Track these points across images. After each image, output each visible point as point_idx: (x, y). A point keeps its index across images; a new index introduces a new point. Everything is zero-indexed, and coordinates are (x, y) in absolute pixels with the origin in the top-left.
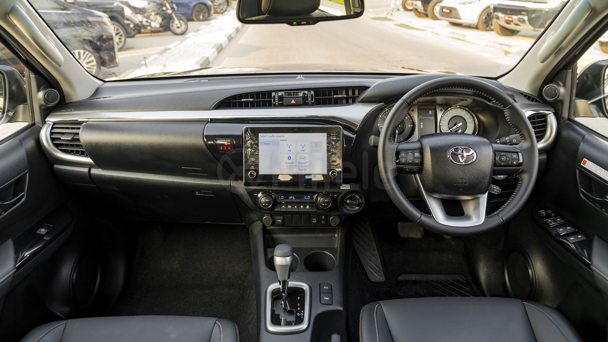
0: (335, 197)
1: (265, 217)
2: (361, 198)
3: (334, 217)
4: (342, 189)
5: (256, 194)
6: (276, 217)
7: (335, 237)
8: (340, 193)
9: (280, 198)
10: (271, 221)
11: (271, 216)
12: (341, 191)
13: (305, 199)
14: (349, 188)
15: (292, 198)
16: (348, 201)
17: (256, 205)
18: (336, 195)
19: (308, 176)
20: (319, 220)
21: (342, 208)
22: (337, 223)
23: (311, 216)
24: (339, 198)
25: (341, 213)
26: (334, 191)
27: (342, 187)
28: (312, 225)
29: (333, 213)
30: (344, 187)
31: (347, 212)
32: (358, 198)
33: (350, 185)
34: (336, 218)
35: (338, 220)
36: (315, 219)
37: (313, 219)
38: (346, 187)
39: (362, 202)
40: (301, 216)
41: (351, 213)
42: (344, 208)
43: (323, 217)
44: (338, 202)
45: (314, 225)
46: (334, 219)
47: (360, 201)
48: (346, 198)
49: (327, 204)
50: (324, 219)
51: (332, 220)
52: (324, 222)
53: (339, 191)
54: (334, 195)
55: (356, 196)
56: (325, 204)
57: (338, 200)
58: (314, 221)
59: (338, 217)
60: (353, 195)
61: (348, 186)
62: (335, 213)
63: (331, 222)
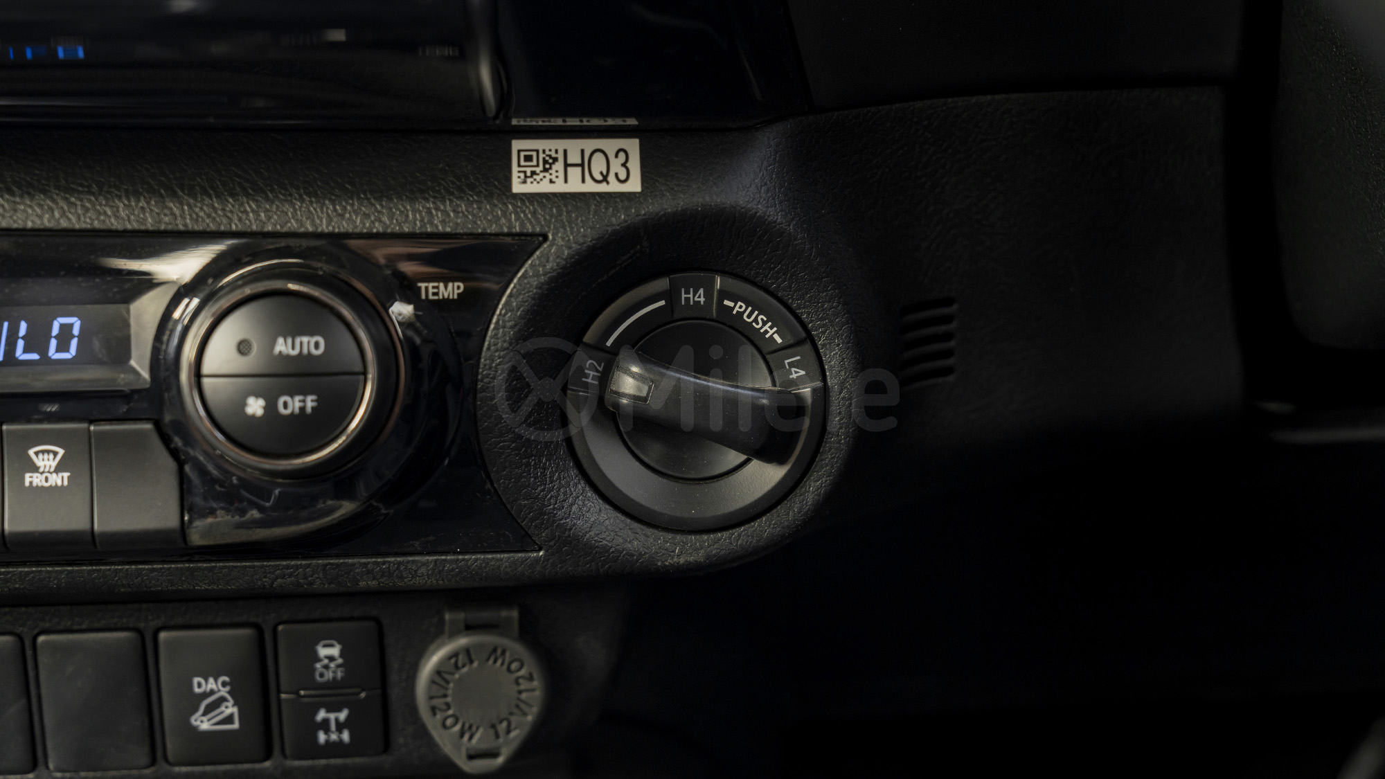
0: (444, 304)
2: (804, 339)
4: (531, 188)
8: (512, 249)
12: (515, 222)
14: (634, 185)
18: (451, 290)
20: (279, 692)
21: (551, 490)
22: (515, 729)
23: (163, 635)
24: (492, 326)
25: (541, 553)
26: (419, 228)
27: (529, 174)
28: (184, 769)
29: (429, 554)
30: (557, 171)
31: (621, 540)
32: (766, 332)
33: (636, 141)
34: (499, 652)
35: (531, 678)
36: (216, 681)
37: (196, 680)
38: (584, 165)
39: (818, 384)
40: (29, 653)
41: (682, 561)
42: (582, 482)
43: (323, 652)
44: (480, 385)
45: (208, 768)
46: (475, 664)
47: (794, 376)
48: (609, 343)
49: (304, 401)
50: (334, 678)
51: (437, 679)
52: (343, 715)
53: (493, 229)
54: (423, 285)
55: (731, 304)
56: (285, 405)
57: (489, 349)
58: (209, 720)
59: (516, 648)
60: (687, 292)
61: (622, 155)
62: (458, 560)
63: (434, 710)
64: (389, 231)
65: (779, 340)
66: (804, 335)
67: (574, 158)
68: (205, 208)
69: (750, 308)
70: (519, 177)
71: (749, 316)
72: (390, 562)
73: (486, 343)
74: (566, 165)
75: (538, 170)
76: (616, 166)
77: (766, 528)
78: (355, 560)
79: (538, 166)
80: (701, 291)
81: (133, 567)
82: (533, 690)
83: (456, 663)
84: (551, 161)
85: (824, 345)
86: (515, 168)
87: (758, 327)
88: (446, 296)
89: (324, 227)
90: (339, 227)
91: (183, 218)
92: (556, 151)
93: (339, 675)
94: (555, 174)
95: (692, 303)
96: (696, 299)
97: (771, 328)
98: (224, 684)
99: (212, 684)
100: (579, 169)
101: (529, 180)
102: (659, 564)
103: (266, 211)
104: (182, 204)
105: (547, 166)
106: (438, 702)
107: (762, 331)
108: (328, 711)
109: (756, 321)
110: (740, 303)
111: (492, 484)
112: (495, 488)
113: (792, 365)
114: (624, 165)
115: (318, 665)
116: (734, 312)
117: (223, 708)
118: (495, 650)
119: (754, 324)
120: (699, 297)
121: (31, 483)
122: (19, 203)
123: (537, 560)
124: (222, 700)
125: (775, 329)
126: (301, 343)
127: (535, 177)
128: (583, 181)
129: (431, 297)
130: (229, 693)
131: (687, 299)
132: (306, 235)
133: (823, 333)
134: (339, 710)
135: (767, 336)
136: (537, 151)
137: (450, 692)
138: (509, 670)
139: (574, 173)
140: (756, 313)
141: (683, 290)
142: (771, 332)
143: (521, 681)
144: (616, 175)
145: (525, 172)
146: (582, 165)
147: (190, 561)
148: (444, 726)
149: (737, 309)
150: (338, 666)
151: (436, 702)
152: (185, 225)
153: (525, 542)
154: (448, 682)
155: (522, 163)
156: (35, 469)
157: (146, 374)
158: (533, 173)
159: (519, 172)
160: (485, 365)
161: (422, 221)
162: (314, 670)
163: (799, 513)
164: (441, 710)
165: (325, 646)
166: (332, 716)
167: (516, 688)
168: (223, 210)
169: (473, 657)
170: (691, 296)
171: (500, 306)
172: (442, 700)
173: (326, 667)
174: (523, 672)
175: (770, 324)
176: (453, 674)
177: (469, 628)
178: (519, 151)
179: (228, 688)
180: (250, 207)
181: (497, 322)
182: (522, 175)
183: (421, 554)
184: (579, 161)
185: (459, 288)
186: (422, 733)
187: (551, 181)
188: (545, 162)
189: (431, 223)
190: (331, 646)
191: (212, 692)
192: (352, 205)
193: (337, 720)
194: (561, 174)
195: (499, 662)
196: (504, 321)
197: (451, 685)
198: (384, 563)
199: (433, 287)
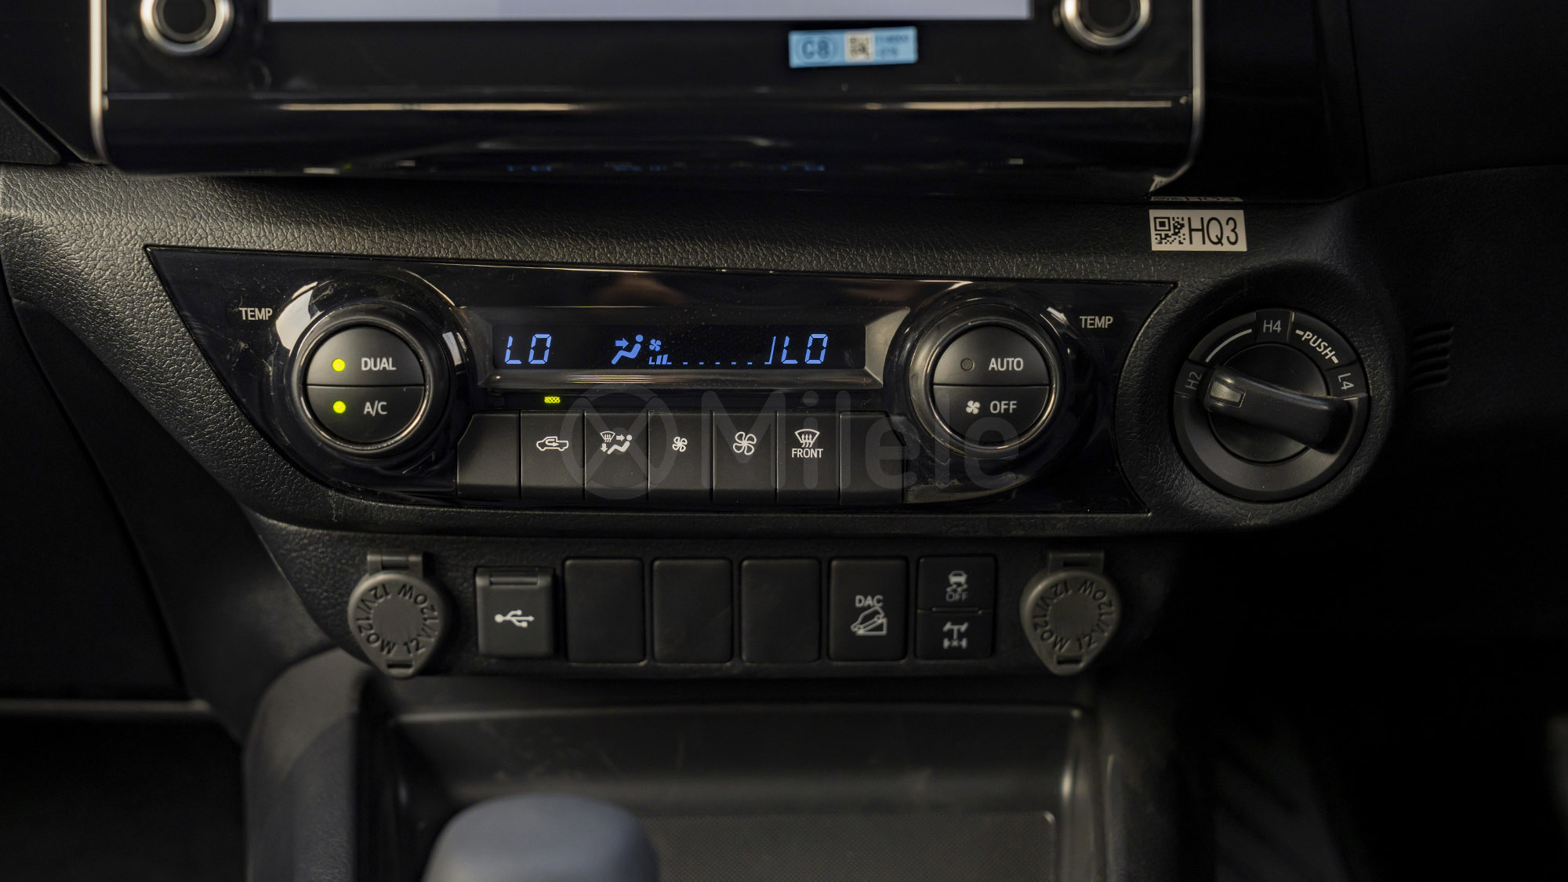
0: (1098, 331)
1: (366, 583)
2: (1354, 362)
3: (1062, 575)
4: (1165, 247)
5: (264, 314)
6: (480, 582)
7: (1053, 802)
8: (1151, 293)
9: (520, 351)
10: (435, 622)
11: (431, 570)
12: (1154, 273)
13: (777, 363)
14: (1242, 246)
15: (646, 352)
16: (1224, 391)
17: (267, 435)
18: (1104, 322)
19: (816, 37)
20: (916, 609)
21: (1161, 468)
22: (1094, 642)
23: (834, 563)
24: (1133, 349)
25: (1149, 515)
26: (1084, 276)
27: (1163, 237)
28: (840, 664)
29: (1066, 512)
30: (1184, 235)
31: (1208, 507)
32: (1327, 354)
33: (1242, 212)
34: (1088, 584)
35: (1110, 604)
36: (873, 598)
37: (858, 597)
38: (1204, 230)
39: (1364, 395)
40: (736, 573)
41: (1252, 523)
42: (1182, 463)
43: (953, 579)
44: (1120, 391)
45: (859, 664)
46: (1070, 592)
47: (1345, 388)
48: (1207, 360)
49: (1008, 404)
50: (960, 599)
51: (1040, 603)
52: (963, 628)
53: (1138, 277)
54: (1083, 318)
55: (1301, 333)
56: (995, 407)
57: (1129, 365)
58: (865, 627)
59: (1104, 582)
60: (1268, 323)
61: (1231, 222)
62: (1087, 517)
63: (1036, 626)
64: (1062, 277)
65: (1336, 361)
66: (1354, 357)
67: (1196, 225)
68: (929, 258)
69: (1316, 337)
70: (1156, 239)
71: (1314, 343)
72: (1038, 518)
73: (1127, 361)
74: (1191, 230)
75: (1170, 233)
76: (1227, 232)
77: (1316, 501)
78: (1011, 516)
79: (1169, 230)
80: (1279, 322)
81: (850, 516)
82: (1111, 613)
83: (1056, 592)
84: (1179, 226)
85: (1369, 366)
86: (1153, 232)
87: (1320, 350)
88: (1099, 326)
89: (1014, 273)
90: (1025, 275)
91: (913, 265)
92: (1183, 219)
93: (964, 597)
94: (1182, 237)
95: (1271, 331)
96: (1274, 328)
97: (1331, 351)
98: (879, 601)
99: (869, 601)
100: (1201, 233)
101: (1164, 241)
102: (1235, 525)
103: (973, 261)
104: (912, 255)
105: (1177, 230)
106: (1039, 620)
107: (1323, 353)
108: (954, 624)
109: (1319, 346)
110: (1308, 333)
111: (1120, 464)
112: (1121, 466)
113: (1343, 379)
114: (1233, 230)
115: (949, 589)
116: (1303, 339)
117: (875, 619)
118: (1085, 583)
119: (1317, 348)
120: (1277, 327)
121: (796, 455)
122: (794, 252)
123: (1146, 519)
124: (876, 613)
125: (1334, 353)
126: (1008, 362)
127: (1168, 239)
128: (1204, 243)
129: (1089, 327)
130: (882, 608)
131: (1268, 328)
132: (1002, 280)
133: (1369, 356)
134: (962, 624)
135: (1327, 358)
136: (1169, 218)
137: (1049, 613)
138: (1094, 597)
139: (1197, 236)
140: (1320, 340)
141: (1265, 321)
142: (1330, 354)
143: (1102, 606)
144: (1228, 238)
145: (1161, 235)
146: (1202, 230)
147: (891, 513)
148: (1042, 638)
149: (1305, 337)
150: (963, 591)
151: (1038, 620)
152: (914, 270)
153: (1138, 506)
154: (1048, 606)
155: (1158, 228)
156: (799, 445)
157: (880, 379)
158: (1167, 236)
159: (1156, 234)
160: (1125, 377)
161: (1085, 270)
162: (946, 592)
163: (1342, 490)
164: (1042, 626)
165: (956, 575)
166: (956, 628)
167: (1098, 612)
168: (942, 260)
169: (1069, 588)
170: (1271, 326)
171: (1140, 335)
172: (1043, 619)
173: (955, 591)
174: (1105, 599)
175: (1330, 348)
176: (1053, 599)
177: (1067, 565)
178: (1155, 218)
179: (880, 604)
180: (961, 257)
181: (1137, 346)
182: (1158, 237)
183: (1060, 512)
184: (1200, 227)
185: (1109, 320)
186: (1023, 642)
187: (1180, 243)
188: (1175, 227)
189: (1093, 273)
190: (960, 575)
191: (869, 607)
192: (1035, 258)
193: (959, 631)
194: (1187, 237)
195: (1088, 592)
196: (1142, 346)
197: (1050, 608)
198: (1032, 518)
199: (1091, 320)
